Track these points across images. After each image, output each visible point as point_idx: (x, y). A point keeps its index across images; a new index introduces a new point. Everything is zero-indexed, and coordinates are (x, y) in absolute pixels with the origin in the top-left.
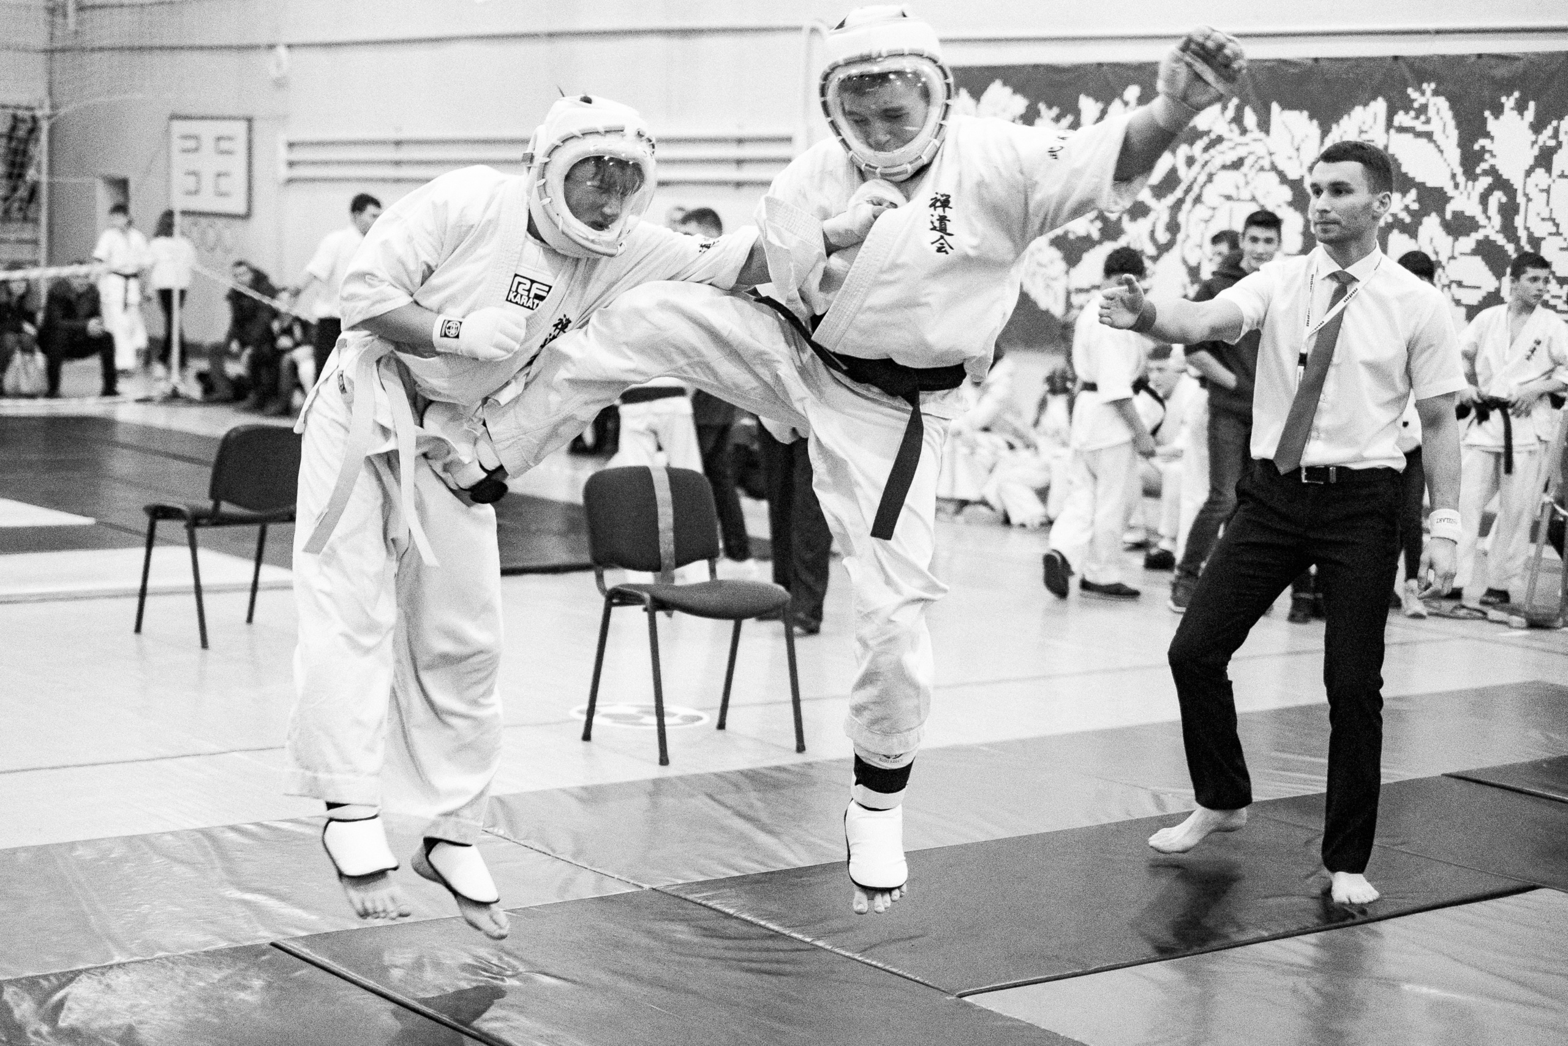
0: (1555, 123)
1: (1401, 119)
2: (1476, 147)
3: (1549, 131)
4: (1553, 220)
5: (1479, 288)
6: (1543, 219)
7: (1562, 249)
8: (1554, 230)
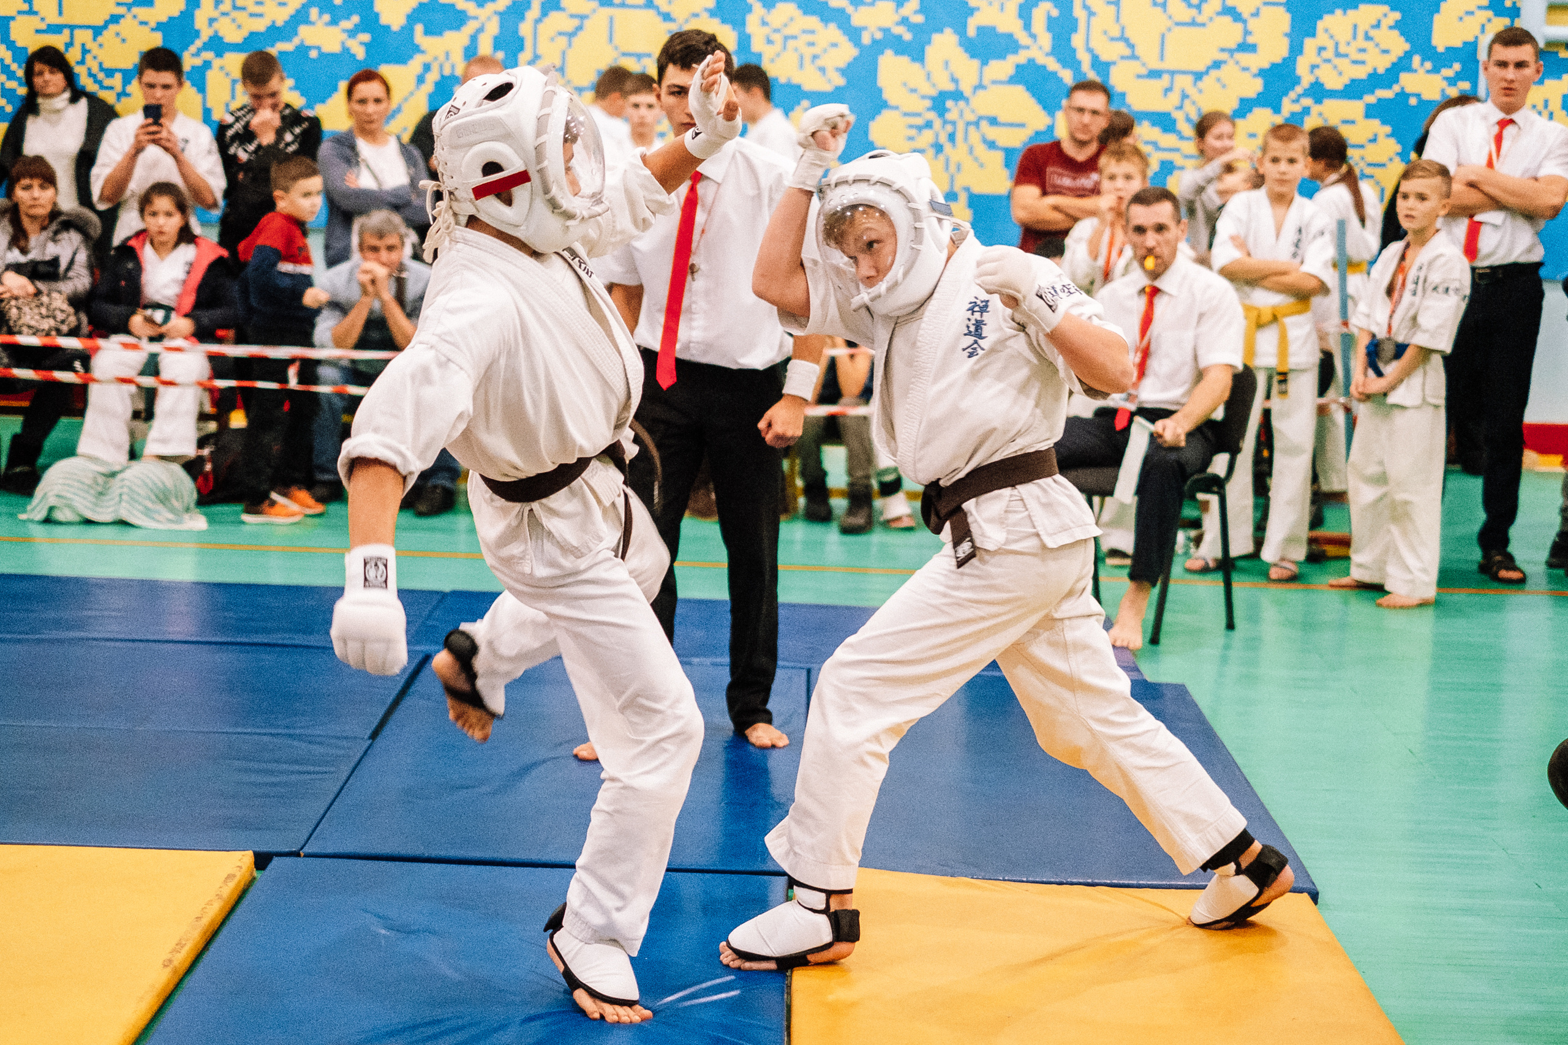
4: (1126, 41)
5: (1022, 125)
6: (1112, 39)
7: (1139, 76)
8: (1127, 52)
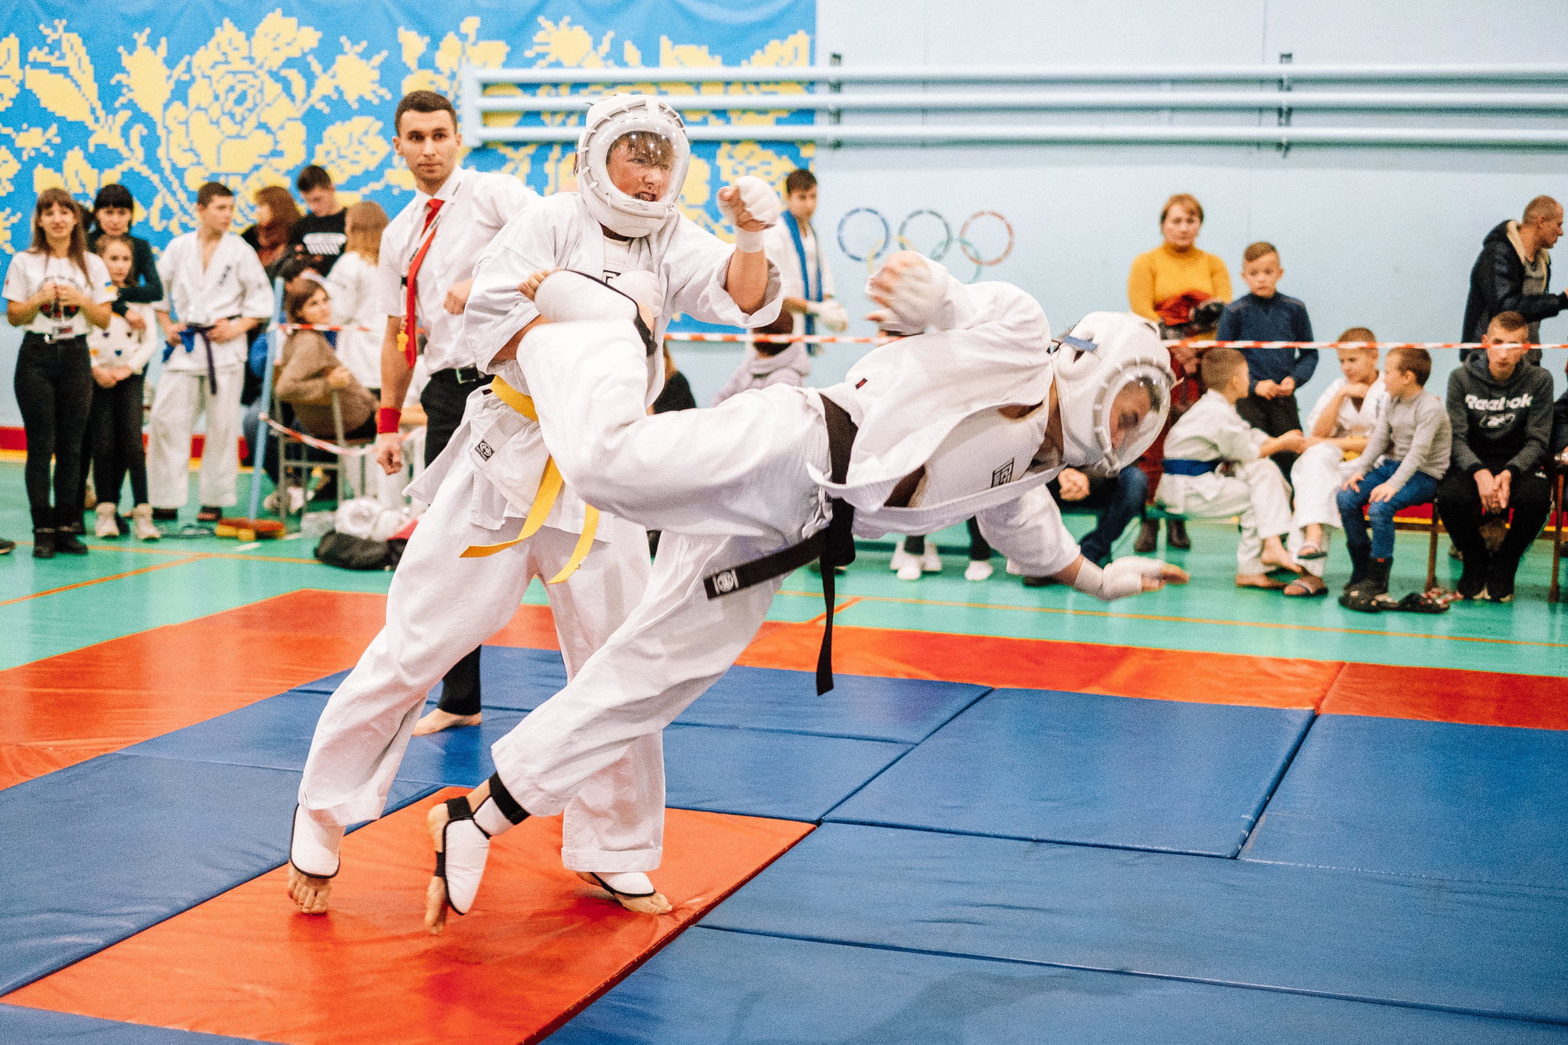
0: (187, 58)
1: (35, 54)
2: (113, 82)
3: (182, 66)
